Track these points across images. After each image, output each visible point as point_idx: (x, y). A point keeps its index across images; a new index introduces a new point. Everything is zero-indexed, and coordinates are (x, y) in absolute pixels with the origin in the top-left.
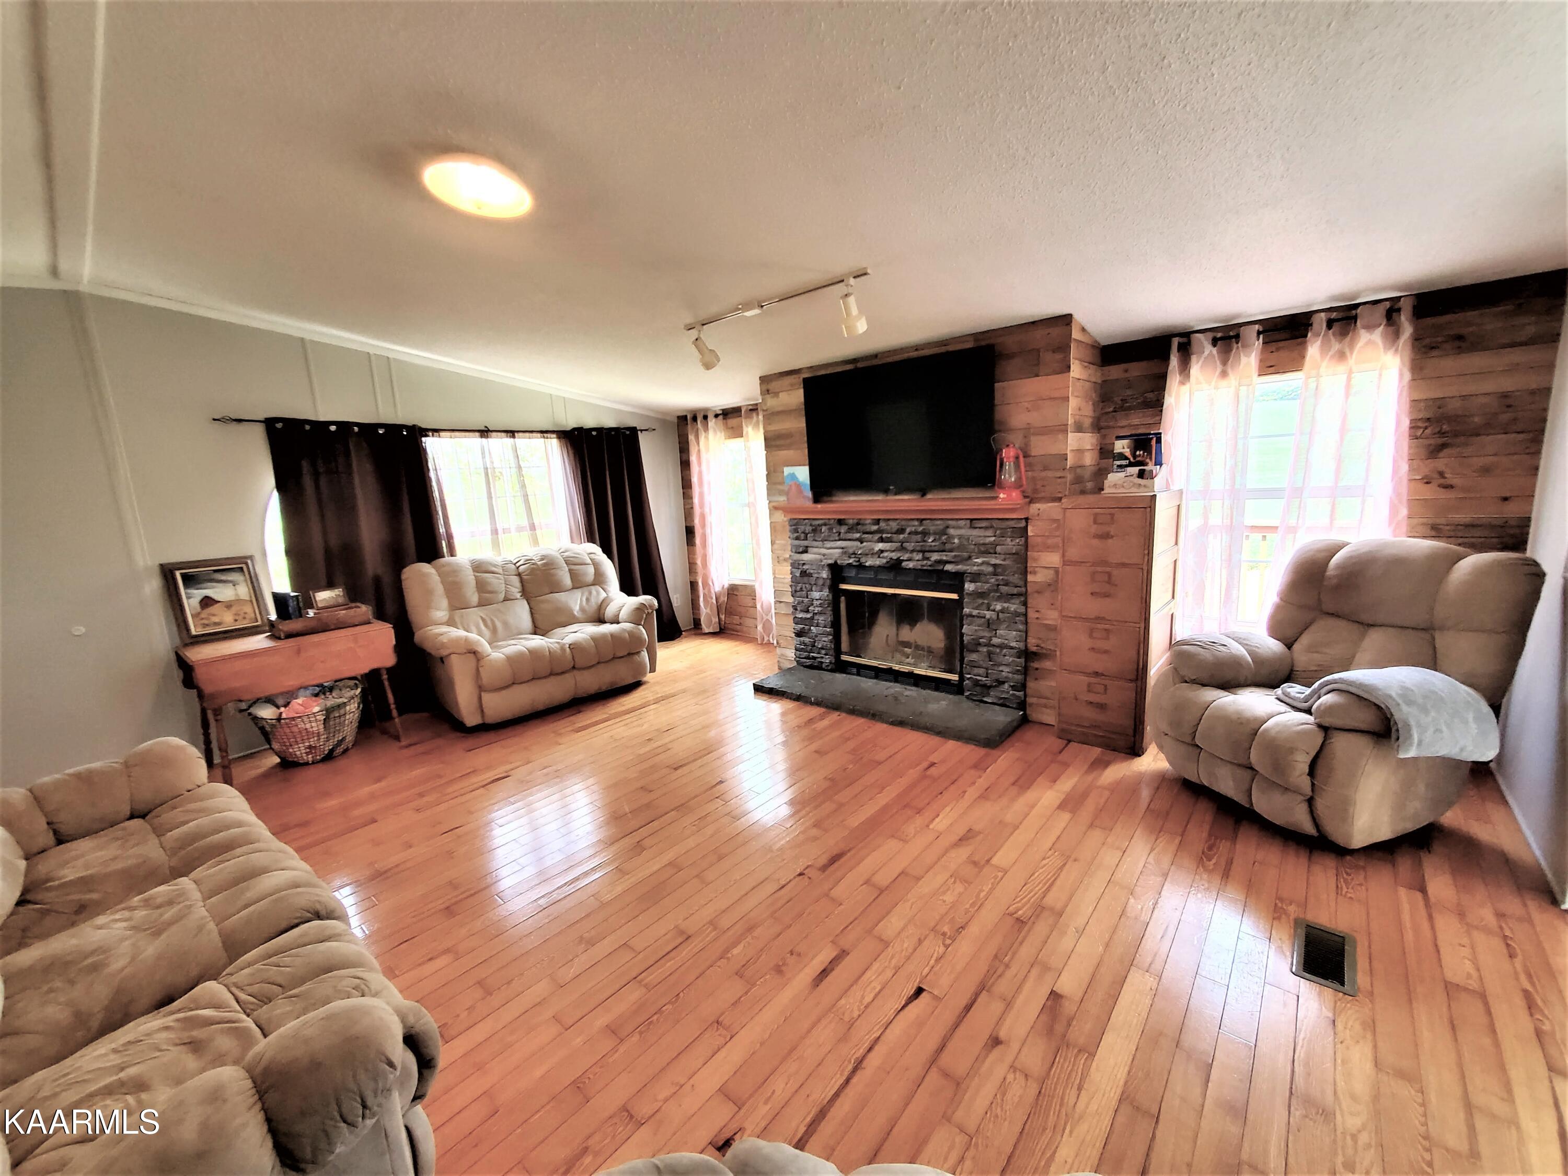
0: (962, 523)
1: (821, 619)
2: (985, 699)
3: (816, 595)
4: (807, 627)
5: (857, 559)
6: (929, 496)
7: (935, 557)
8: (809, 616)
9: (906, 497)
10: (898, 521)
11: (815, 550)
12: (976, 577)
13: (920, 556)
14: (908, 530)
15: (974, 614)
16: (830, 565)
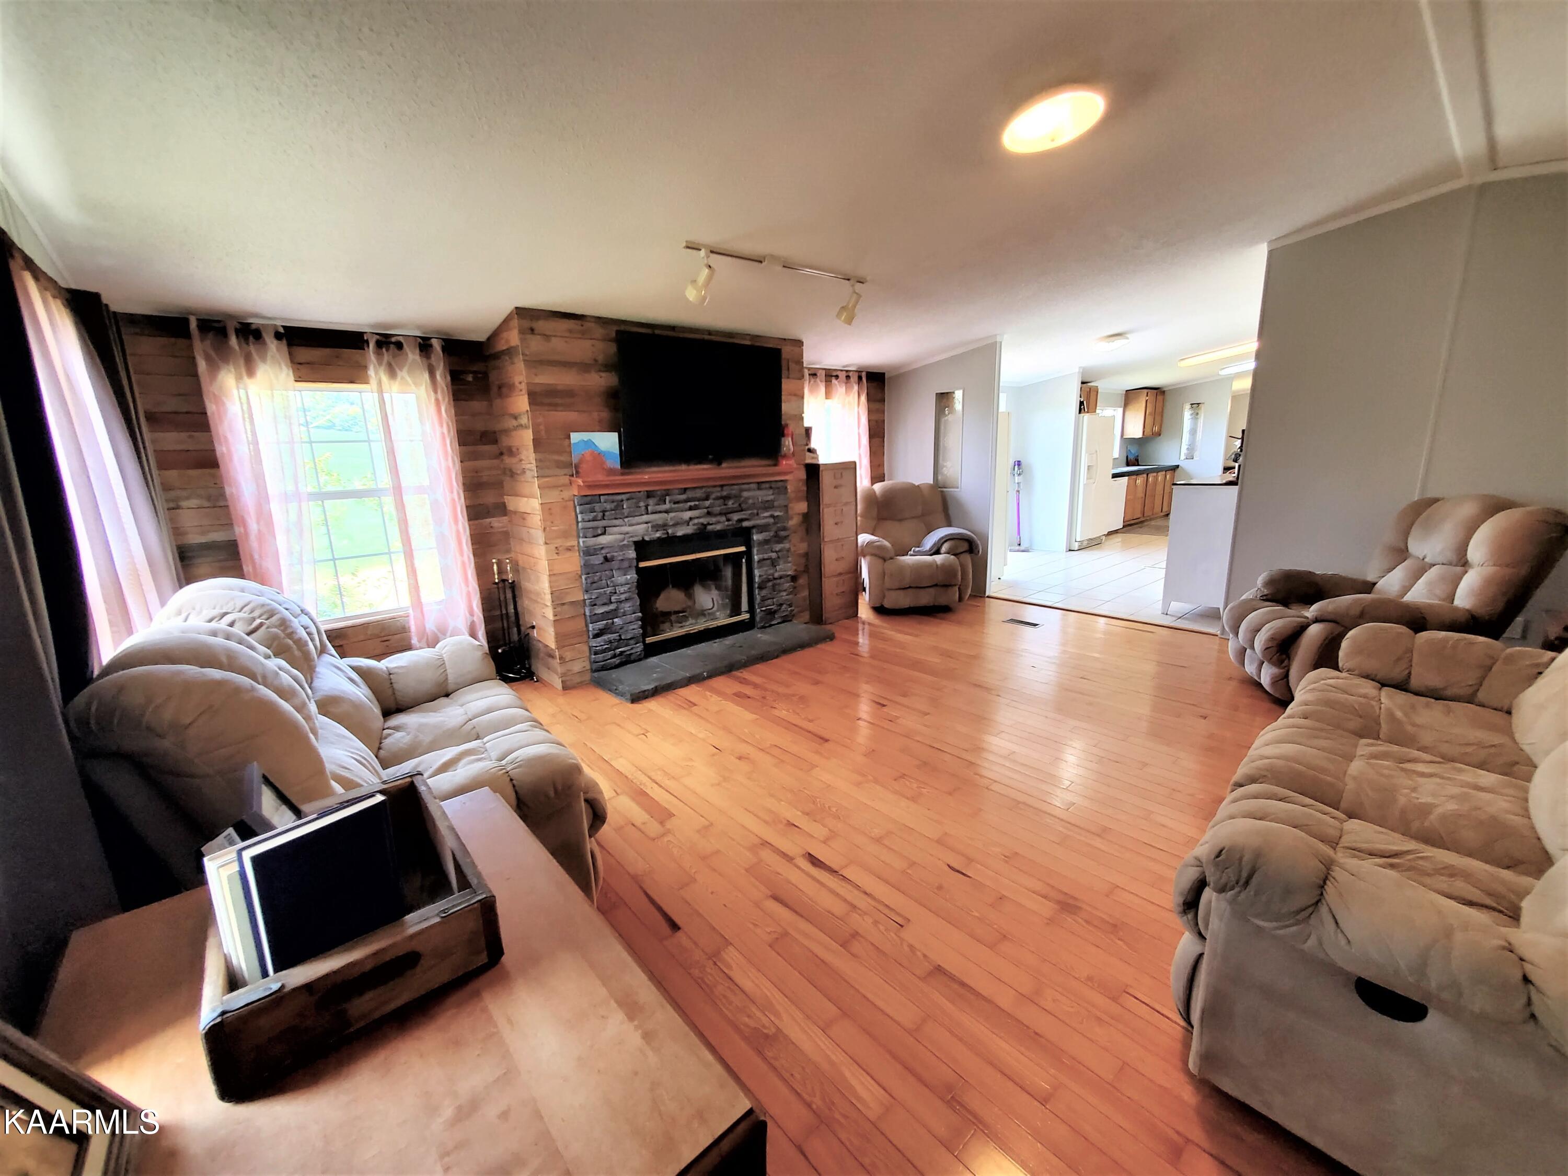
0: (752, 486)
1: (627, 607)
2: (773, 623)
3: (620, 579)
4: (610, 621)
5: (665, 532)
6: (724, 465)
7: (735, 517)
8: (612, 607)
9: (705, 466)
10: (704, 490)
11: (615, 529)
12: (762, 528)
13: (723, 519)
14: (713, 496)
15: (765, 557)
16: (636, 543)
